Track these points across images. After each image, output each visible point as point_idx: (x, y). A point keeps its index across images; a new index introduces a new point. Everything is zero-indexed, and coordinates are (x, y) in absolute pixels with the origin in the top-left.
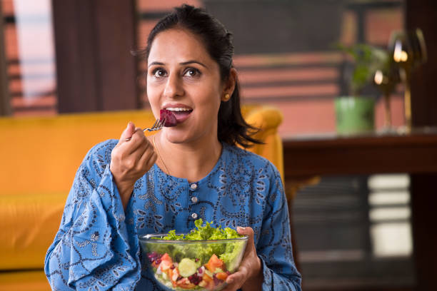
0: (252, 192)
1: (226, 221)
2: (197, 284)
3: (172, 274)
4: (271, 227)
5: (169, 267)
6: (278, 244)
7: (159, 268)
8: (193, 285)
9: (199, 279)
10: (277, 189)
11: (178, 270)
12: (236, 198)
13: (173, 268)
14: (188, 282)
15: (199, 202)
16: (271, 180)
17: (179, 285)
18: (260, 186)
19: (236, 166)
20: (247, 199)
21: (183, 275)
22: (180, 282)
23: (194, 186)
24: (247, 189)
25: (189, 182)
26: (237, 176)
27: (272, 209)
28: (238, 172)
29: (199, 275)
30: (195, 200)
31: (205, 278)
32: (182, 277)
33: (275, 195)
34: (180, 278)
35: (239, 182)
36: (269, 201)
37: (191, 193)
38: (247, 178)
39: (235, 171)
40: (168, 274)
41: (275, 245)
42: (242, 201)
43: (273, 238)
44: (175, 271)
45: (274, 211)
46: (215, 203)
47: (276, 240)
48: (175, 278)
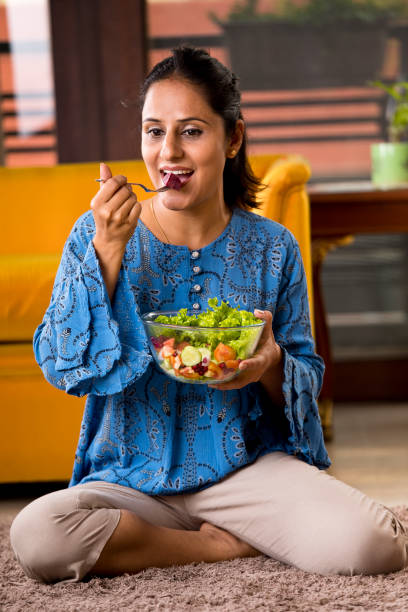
0: (265, 262)
1: (235, 296)
2: (202, 374)
3: (174, 362)
4: (288, 299)
5: (170, 354)
6: (297, 321)
7: (161, 354)
8: (197, 374)
9: (205, 369)
10: (294, 261)
11: (180, 357)
12: (246, 269)
13: (175, 355)
14: (191, 371)
15: (201, 273)
16: (288, 249)
17: (182, 374)
18: (276, 255)
19: (247, 234)
20: (258, 272)
21: (185, 363)
22: (182, 371)
23: (196, 254)
24: (259, 259)
25: (190, 249)
26: (248, 244)
27: (289, 281)
28: (249, 240)
29: (203, 365)
30: (197, 269)
31: (210, 367)
32: (185, 366)
33: (292, 266)
34: (183, 366)
35: (250, 251)
36: (287, 273)
37: (193, 262)
38: (260, 247)
39: (246, 239)
40: (170, 362)
41: (294, 322)
42: (253, 273)
43: (291, 315)
44: (177, 358)
45: (291, 284)
46: (221, 276)
47: (295, 317)
48: (177, 366)
